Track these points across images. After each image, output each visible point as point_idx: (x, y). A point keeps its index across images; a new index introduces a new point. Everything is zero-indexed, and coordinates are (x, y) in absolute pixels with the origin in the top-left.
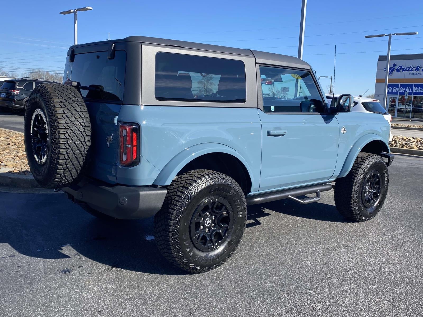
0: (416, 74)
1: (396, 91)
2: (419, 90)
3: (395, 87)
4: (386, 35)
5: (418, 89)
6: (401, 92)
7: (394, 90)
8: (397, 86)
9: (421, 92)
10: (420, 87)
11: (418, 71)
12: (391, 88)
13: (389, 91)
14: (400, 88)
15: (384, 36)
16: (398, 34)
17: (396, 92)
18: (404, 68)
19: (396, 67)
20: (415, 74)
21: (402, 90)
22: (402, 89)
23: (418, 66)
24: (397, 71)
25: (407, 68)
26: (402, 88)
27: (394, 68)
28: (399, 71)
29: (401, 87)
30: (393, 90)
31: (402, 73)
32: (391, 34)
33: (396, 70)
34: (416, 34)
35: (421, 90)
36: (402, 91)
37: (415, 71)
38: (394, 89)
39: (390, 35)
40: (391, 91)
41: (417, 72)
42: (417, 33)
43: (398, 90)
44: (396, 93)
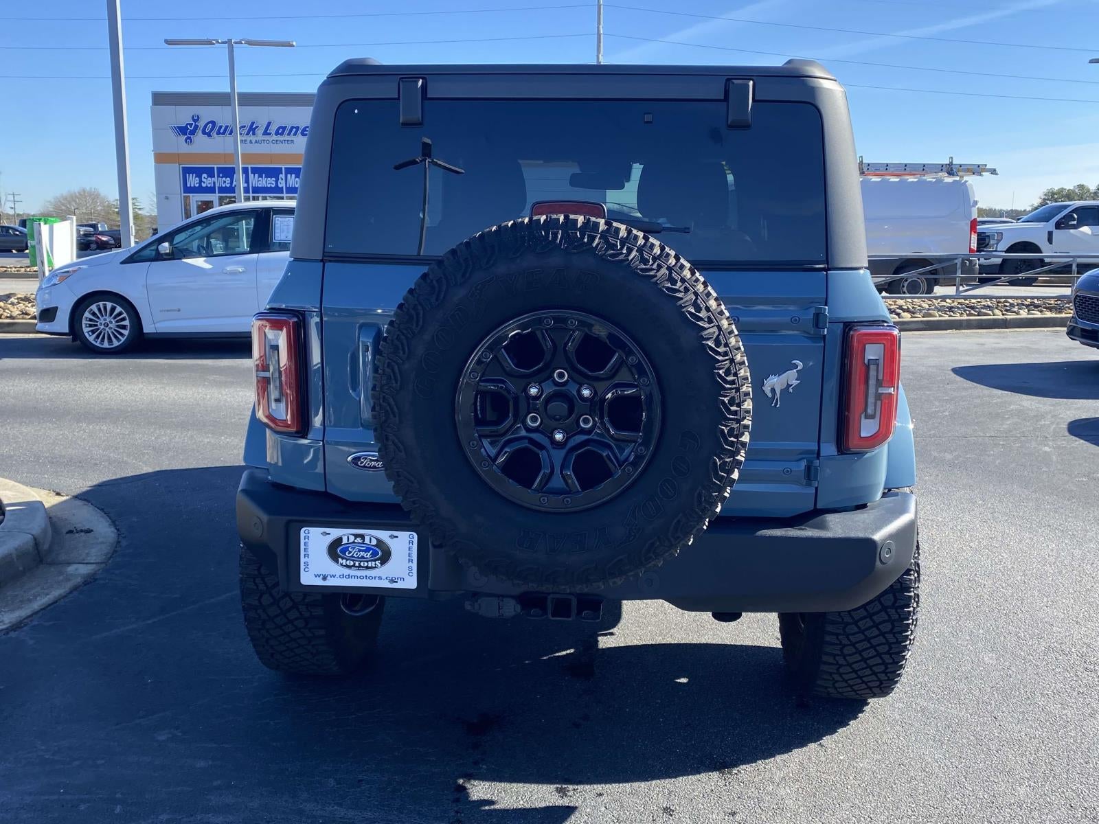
0: (251, 142)
1: (209, 186)
2: (264, 182)
3: (205, 175)
4: (220, 41)
5: (260, 179)
6: (222, 187)
7: (204, 183)
8: (210, 172)
9: (269, 186)
10: (264, 175)
11: (254, 134)
12: (196, 177)
13: (192, 185)
14: (218, 176)
15: (214, 44)
16: (250, 43)
17: (211, 187)
18: (221, 127)
19: (201, 124)
20: (248, 142)
21: (225, 182)
22: (224, 179)
23: (253, 123)
24: (204, 132)
25: (227, 127)
26: (222, 177)
27: (196, 127)
28: (209, 135)
29: (221, 175)
30: (201, 181)
31: (218, 139)
32: (231, 40)
33: (201, 132)
34: (292, 46)
35: (268, 182)
36: (224, 186)
37: (248, 134)
38: (203, 180)
39: (229, 42)
40: (197, 185)
41: (253, 138)
42: (294, 44)
43: (214, 183)
44: (211, 190)
